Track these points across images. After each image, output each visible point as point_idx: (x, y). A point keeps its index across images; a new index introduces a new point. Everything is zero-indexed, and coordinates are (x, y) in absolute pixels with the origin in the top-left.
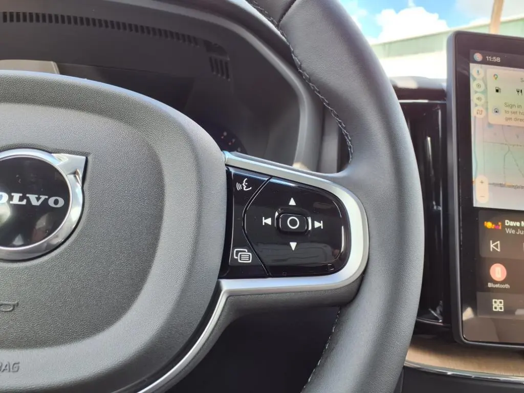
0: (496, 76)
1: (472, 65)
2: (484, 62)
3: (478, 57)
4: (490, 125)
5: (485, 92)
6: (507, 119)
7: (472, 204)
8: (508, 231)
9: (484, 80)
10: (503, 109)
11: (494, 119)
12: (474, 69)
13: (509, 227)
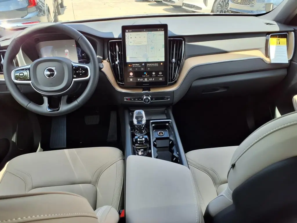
0: (131, 35)
1: (126, 33)
2: (129, 32)
3: (127, 31)
4: (129, 45)
5: (128, 39)
6: (133, 44)
7: (126, 61)
8: (133, 66)
9: (128, 36)
10: (132, 42)
11: (130, 44)
12: (126, 34)
13: (134, 65)
